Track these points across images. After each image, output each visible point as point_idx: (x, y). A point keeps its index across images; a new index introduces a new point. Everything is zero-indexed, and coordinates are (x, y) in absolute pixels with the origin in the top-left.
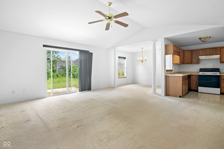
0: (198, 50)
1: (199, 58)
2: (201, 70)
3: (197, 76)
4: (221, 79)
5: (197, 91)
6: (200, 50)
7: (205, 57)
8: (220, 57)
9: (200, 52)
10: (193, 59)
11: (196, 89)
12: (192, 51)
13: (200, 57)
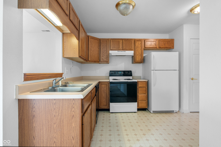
0: (108, 39)
1: (109, 53)
2: (112, 74)
3: (107, 84)
4: (137, 87)
5: (108, 110)
6: (111, 41)
7: (116, 52)
8: (134, 54)
9: (111, 43)
10: (102, 55)
11: (106, 107)
12: (100, 41)
13: (111, 52)
